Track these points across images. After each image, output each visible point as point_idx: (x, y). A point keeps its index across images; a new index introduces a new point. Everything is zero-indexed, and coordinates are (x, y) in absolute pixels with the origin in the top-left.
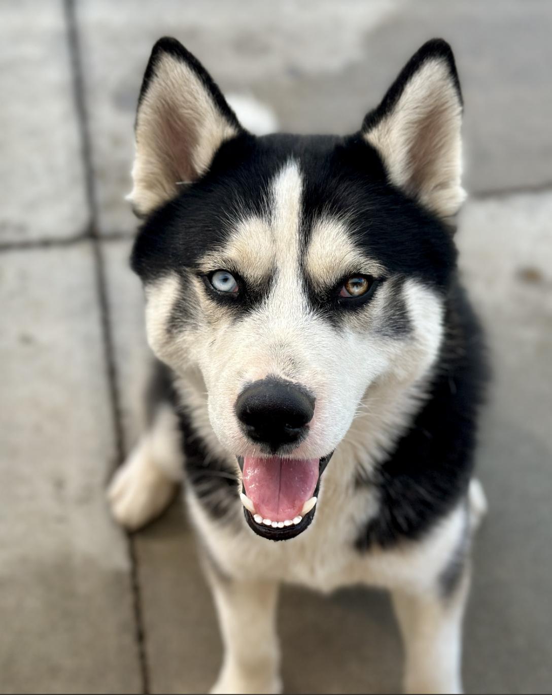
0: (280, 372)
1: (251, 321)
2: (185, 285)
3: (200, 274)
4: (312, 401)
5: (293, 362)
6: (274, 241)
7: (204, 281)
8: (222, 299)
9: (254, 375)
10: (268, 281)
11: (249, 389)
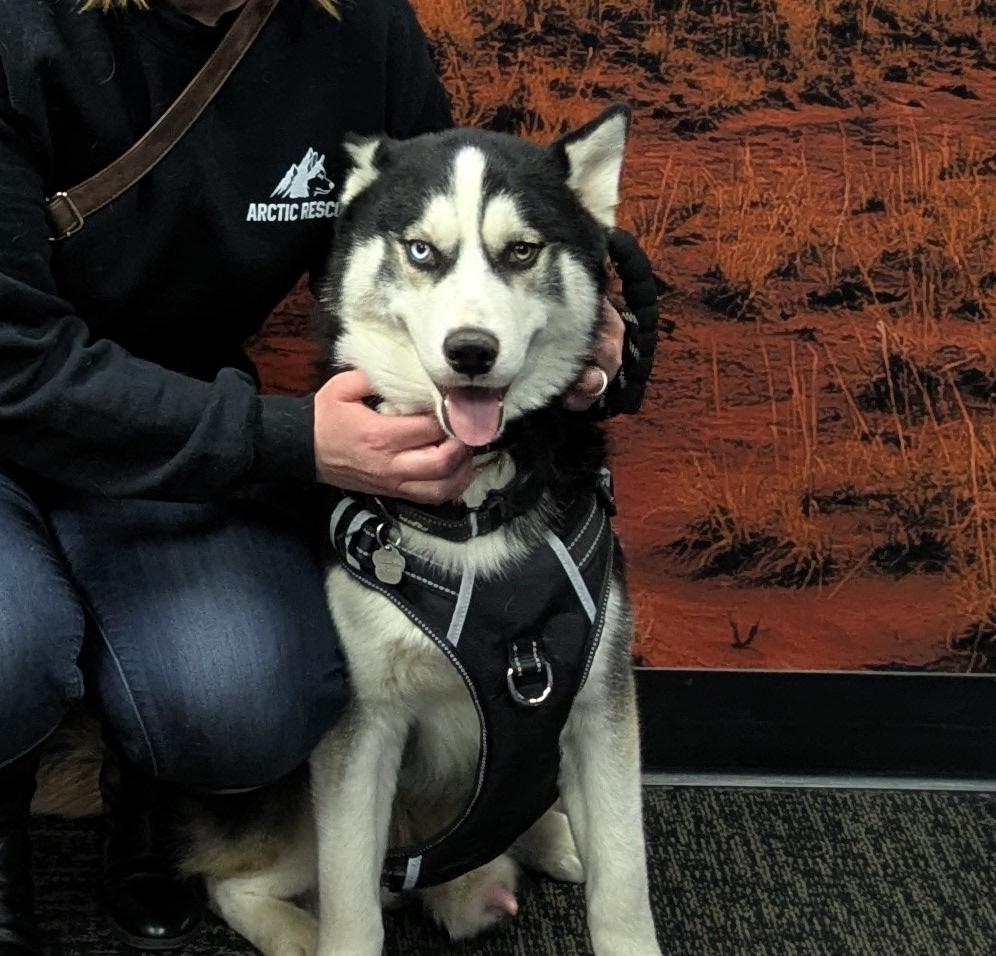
0: (472, 320)
1: (447, 282)
2: (389, 250)
3: (403, 241)
4: (497, 341)
5: (482, 314)
6: (456, 214)
7: (405, 248)
8: (422, 266)
9: (456, 324)
10: (457, 249)
11: (453, 334)
